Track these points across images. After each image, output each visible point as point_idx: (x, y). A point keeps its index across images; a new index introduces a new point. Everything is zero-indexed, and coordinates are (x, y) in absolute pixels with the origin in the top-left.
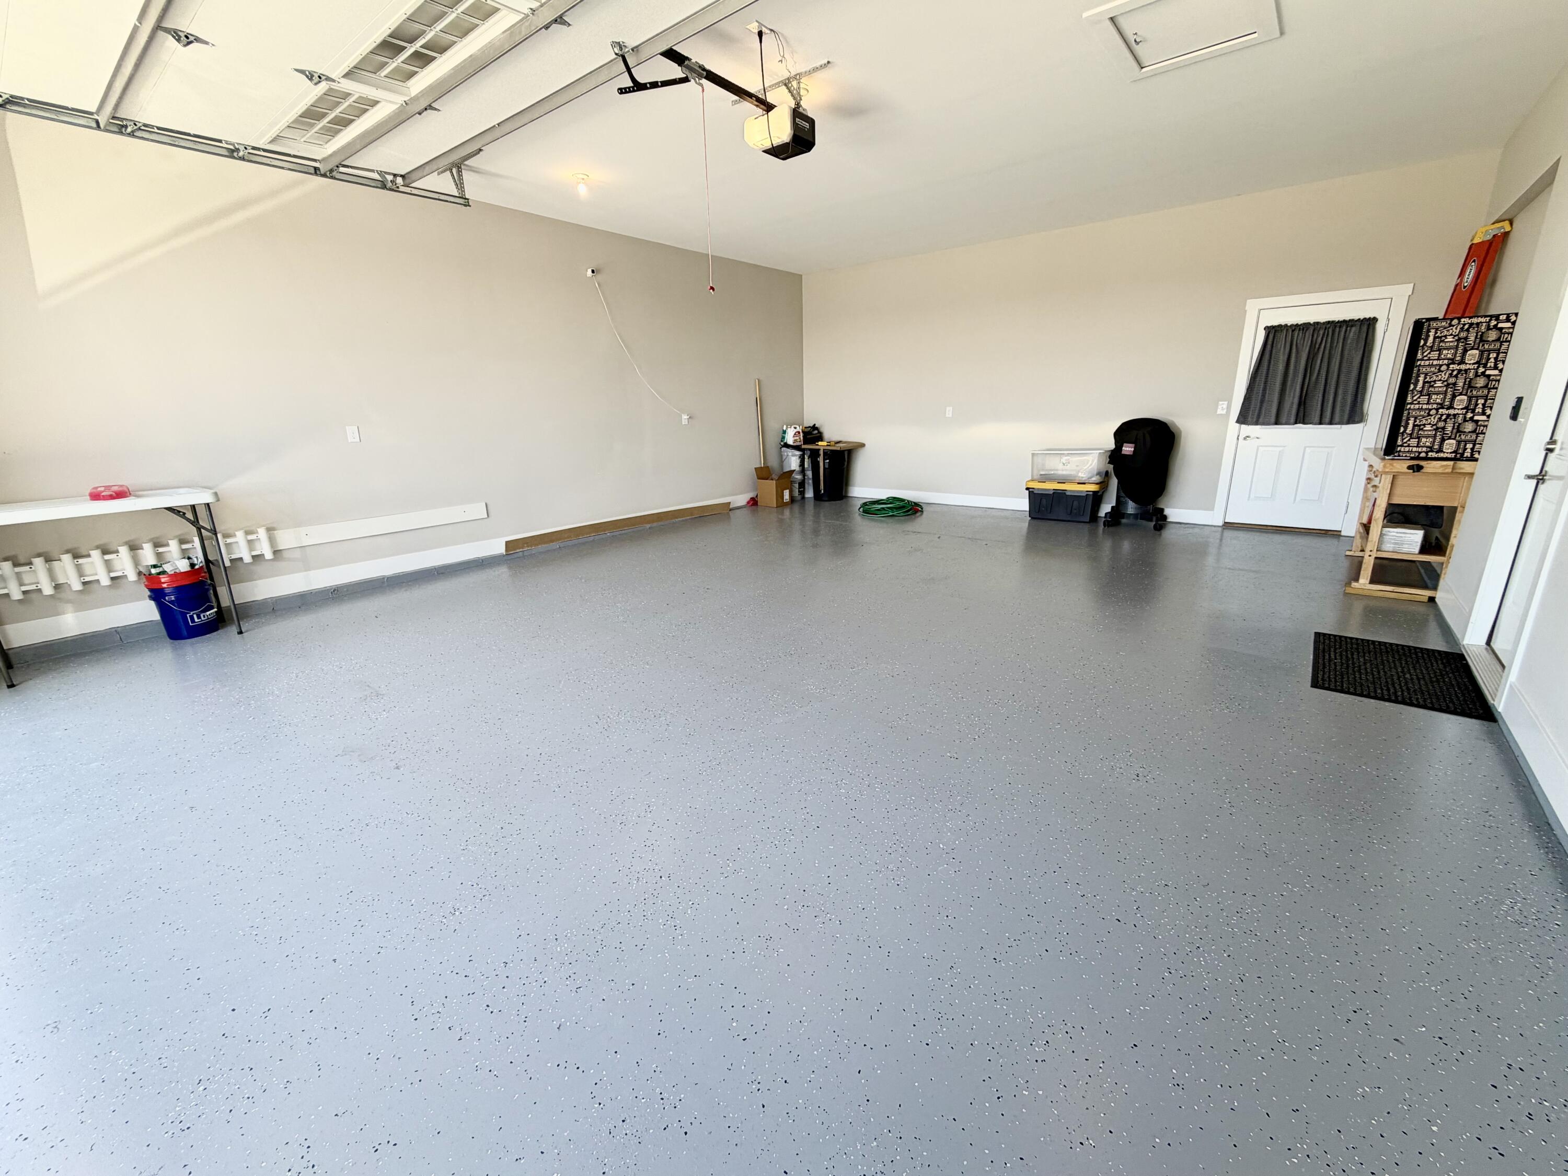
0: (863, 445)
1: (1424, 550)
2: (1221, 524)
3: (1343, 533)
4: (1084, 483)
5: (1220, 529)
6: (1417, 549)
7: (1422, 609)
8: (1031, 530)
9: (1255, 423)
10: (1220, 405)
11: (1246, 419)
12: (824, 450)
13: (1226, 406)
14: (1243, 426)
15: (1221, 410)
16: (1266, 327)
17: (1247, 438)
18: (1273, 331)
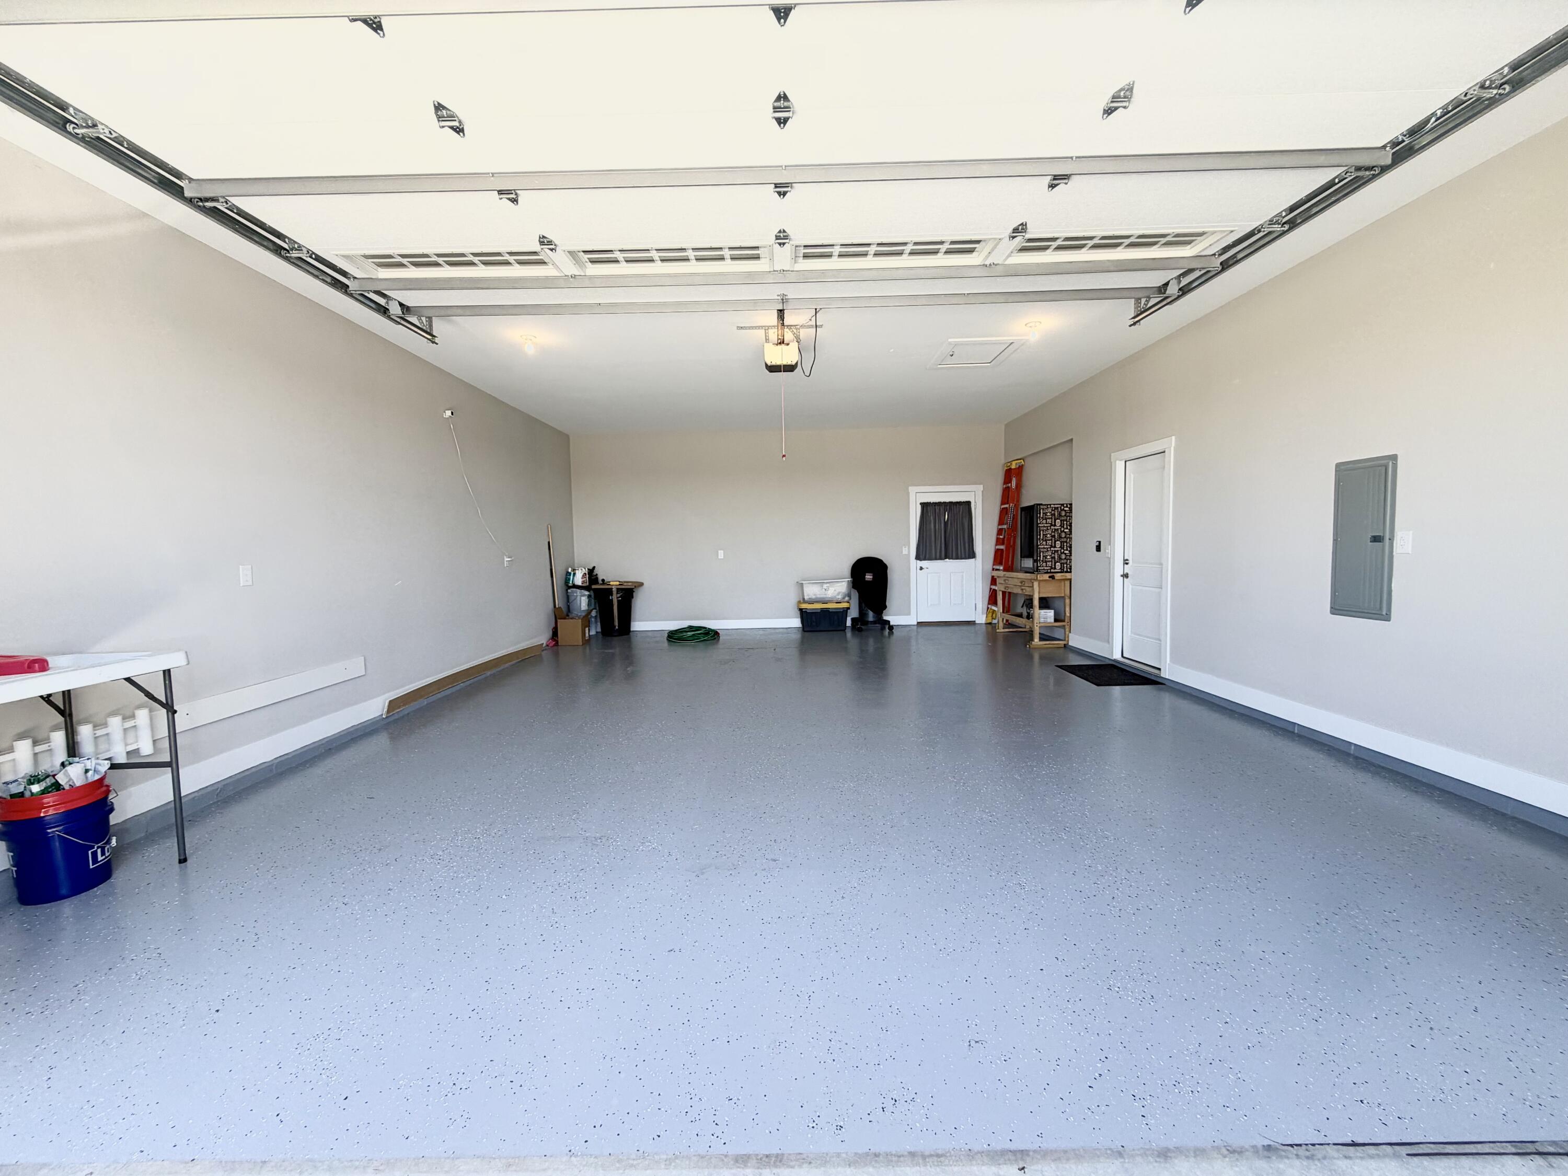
0: (641, 584)
1: (1056, 620)
2: (916, 623)
3: (977, 622)
4: (840, 603)
5: (916, 627)
6: (1052, 620)
7: (1062, 651)
8: (803, 641)
9: (925, 559)
10: (904, 549)
11: (918, 557)
12: (618, 589)
13: (907, 549)
14: (918, 561)
15: (905, 552)
16: (921, 504)
17: (921, 568)
18: (924, 506)
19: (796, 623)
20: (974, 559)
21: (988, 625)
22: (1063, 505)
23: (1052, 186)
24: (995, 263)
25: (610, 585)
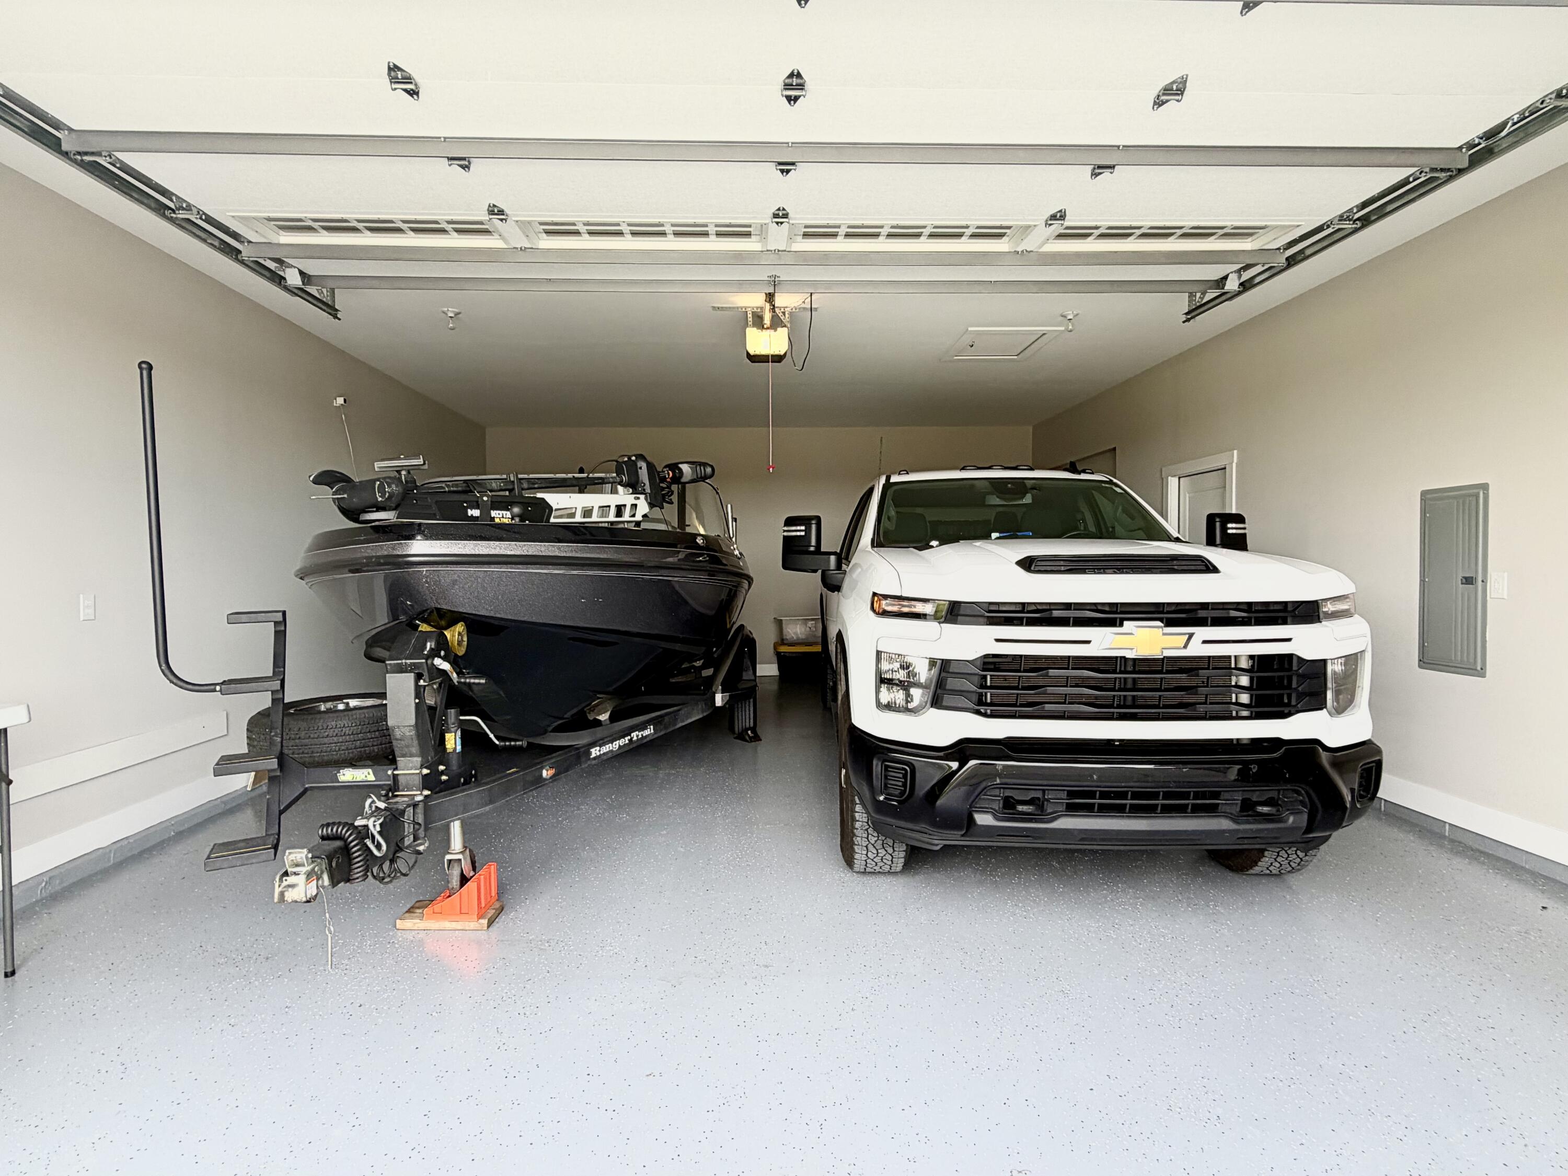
23: (1095, 175)
24: (1028, 250)
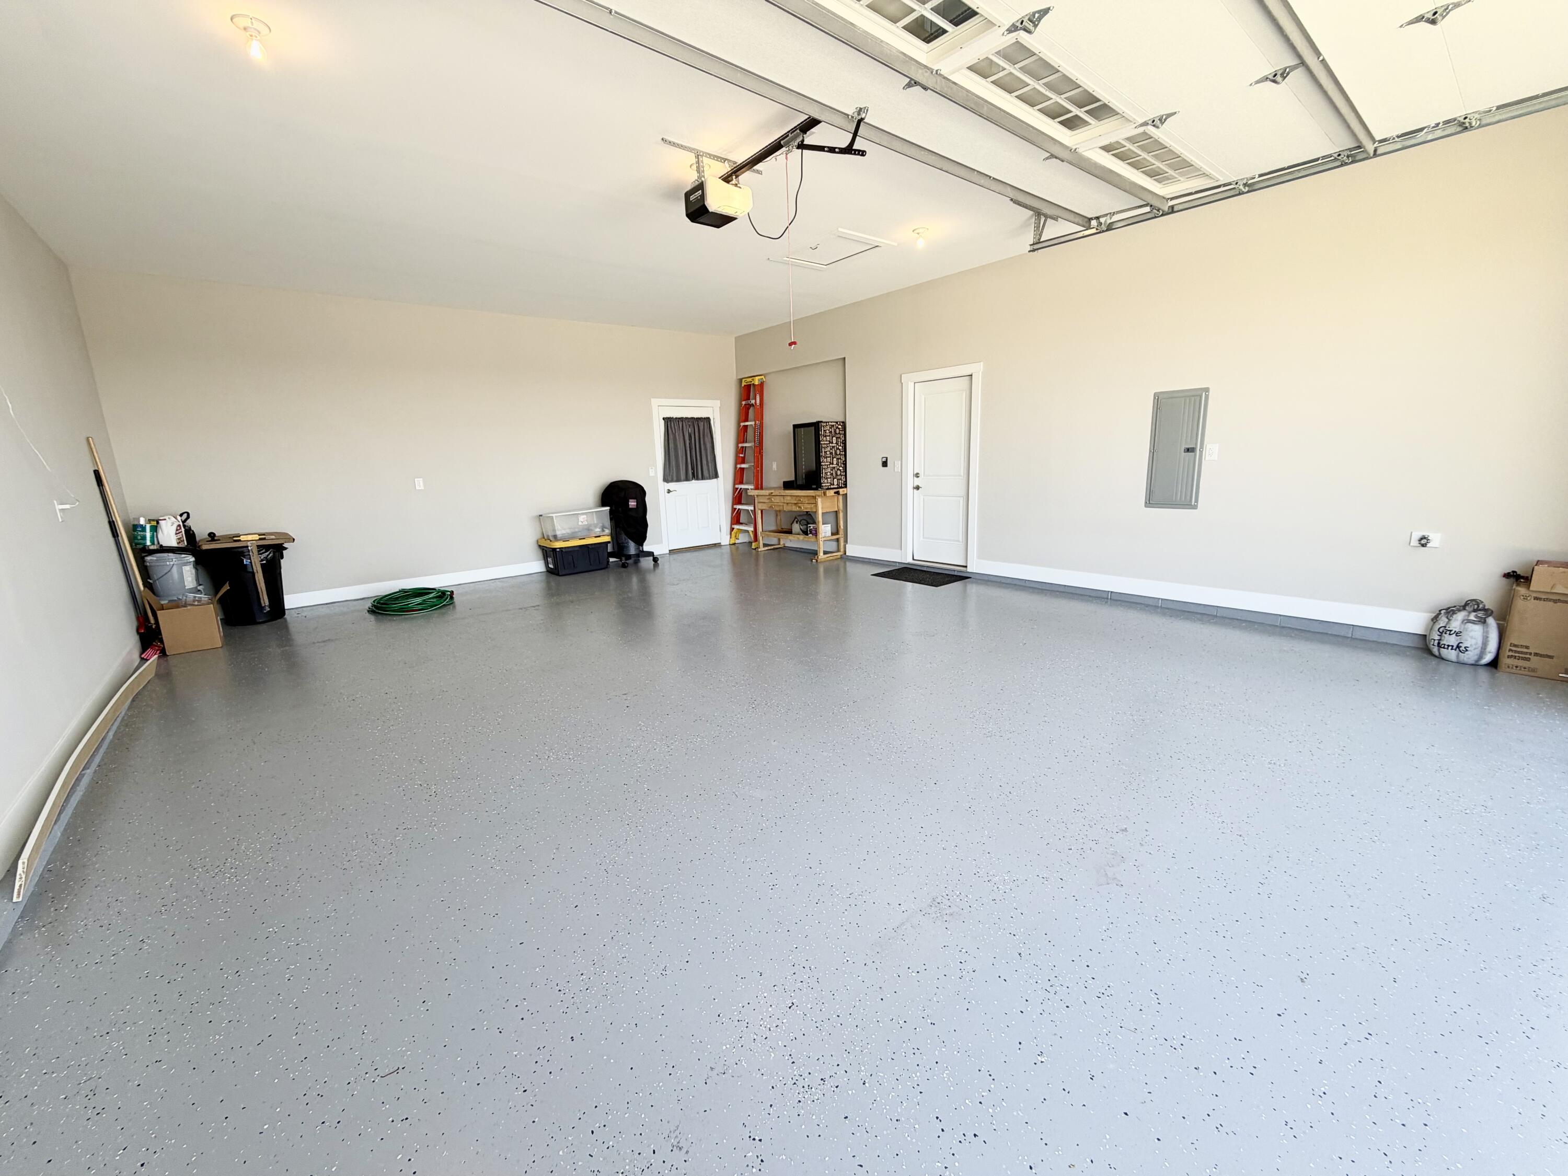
0: (299, 535)
2: (668, 552)
3: (722, 544)
4: (599, 536)
5: (670, 556)
8: (549, 586)
9: (672, 481)
10: (650, 470)
11: (666, 479)
12: (258, 546)
13: (653, 470)
14: (665, 483)
15: (652, 474)
16: (664, 419)
17: (669, 491)
18: (668, 421)
19: (537, 566)
20: (715, 480)
21: (733, 546)
22: (837, 423)
25: (240, 541)
